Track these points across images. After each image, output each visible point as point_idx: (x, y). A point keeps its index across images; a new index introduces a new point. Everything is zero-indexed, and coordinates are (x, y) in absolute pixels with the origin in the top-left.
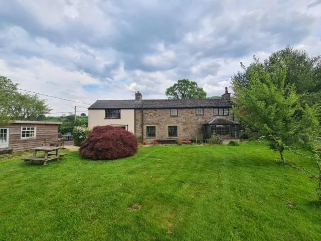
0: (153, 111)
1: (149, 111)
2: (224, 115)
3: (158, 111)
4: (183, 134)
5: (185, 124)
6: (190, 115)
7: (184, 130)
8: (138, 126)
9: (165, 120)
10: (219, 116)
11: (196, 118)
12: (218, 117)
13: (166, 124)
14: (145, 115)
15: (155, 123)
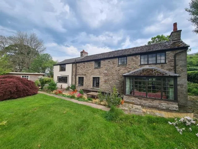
0: (82, 64)
1: (81, 64)
2: (156, 64)
3: (86, 63)
4: (104, 85)
5: (106, 75)
6: (112, 65)
7: (105, 82)
8: (73, 76)
9: (90, 71)
10: (148, 64)
11: (118, 68)
12: (147, 67)
13: (91, 75)
14: (78, 68)
15: (84, 73)
